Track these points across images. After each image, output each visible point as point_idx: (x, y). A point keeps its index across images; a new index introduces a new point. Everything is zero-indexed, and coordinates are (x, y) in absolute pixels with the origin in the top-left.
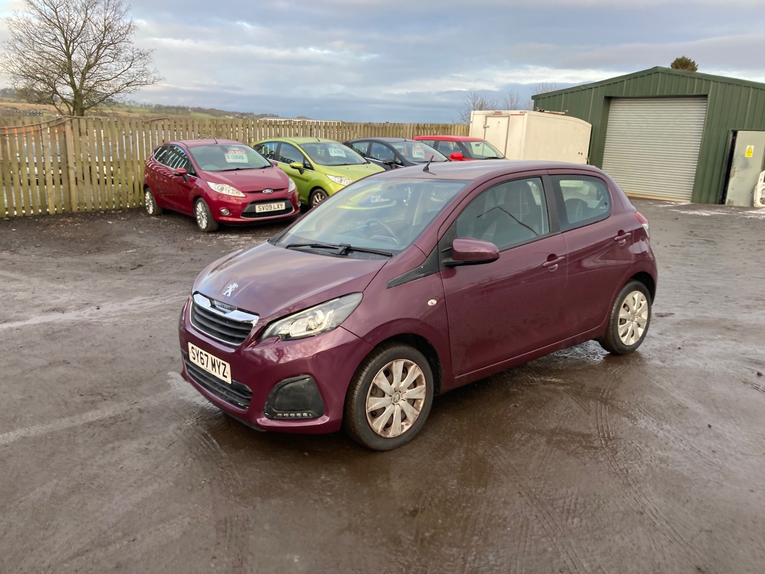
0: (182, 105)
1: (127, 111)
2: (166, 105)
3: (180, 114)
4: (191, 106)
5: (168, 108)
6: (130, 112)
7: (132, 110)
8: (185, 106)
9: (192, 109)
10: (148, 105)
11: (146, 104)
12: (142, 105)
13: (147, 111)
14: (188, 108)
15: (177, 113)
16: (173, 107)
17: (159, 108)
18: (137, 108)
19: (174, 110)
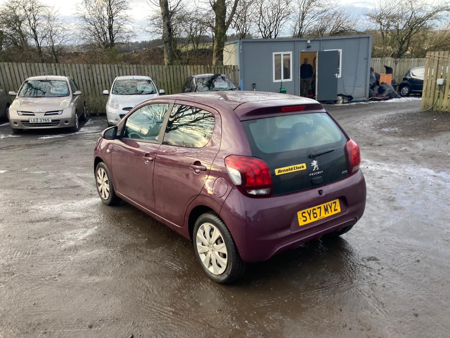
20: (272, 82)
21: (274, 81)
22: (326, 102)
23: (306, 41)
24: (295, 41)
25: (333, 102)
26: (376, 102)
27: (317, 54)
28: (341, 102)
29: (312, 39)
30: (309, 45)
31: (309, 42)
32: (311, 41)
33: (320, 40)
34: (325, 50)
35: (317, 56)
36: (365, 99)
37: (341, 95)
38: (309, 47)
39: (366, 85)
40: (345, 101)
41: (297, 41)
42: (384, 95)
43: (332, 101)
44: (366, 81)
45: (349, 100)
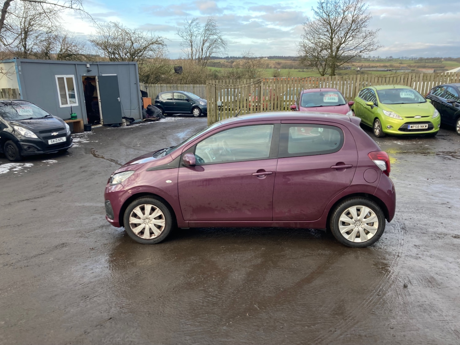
0: (437, 57)
1: (399, 63)
2: (426, 58)
3: (435, 63)
4: (444, 57)
5: (428, 59)
6: (401, 63)
7: (403, 62)
8: (440, 57)
9: (444, 59)
10: (415, 59)
11: (413, 58)
12: (410, 58)
13: (413, 62)
14: (441, 58)
15: (433, 62)
16: (431, 59)
17: (421, 60)
18: (407, 61)
19: (431, 61)
20: (59, 107)
21: (61, 106)
22: (112, 126)
23: (86, 65)
24: (75, 64)
25: (119, 125)
26: (152, 122)
27: (97, 78)
28: (125, 124)
29: (91, 63)
30: (88, 69)
31: (88, 66)
32: (90, 65)
33: (98, 65)
34: (103, 75)
35: (97, 80)
36: (140, 120)
37: (124, 118)
38: (89, 71)
39: (139, 108)
40: (128, 124)
41: (77, 64)
42: (154, 116)
43: (117, 124)
44: (139, 105)
45: (130, 122)
